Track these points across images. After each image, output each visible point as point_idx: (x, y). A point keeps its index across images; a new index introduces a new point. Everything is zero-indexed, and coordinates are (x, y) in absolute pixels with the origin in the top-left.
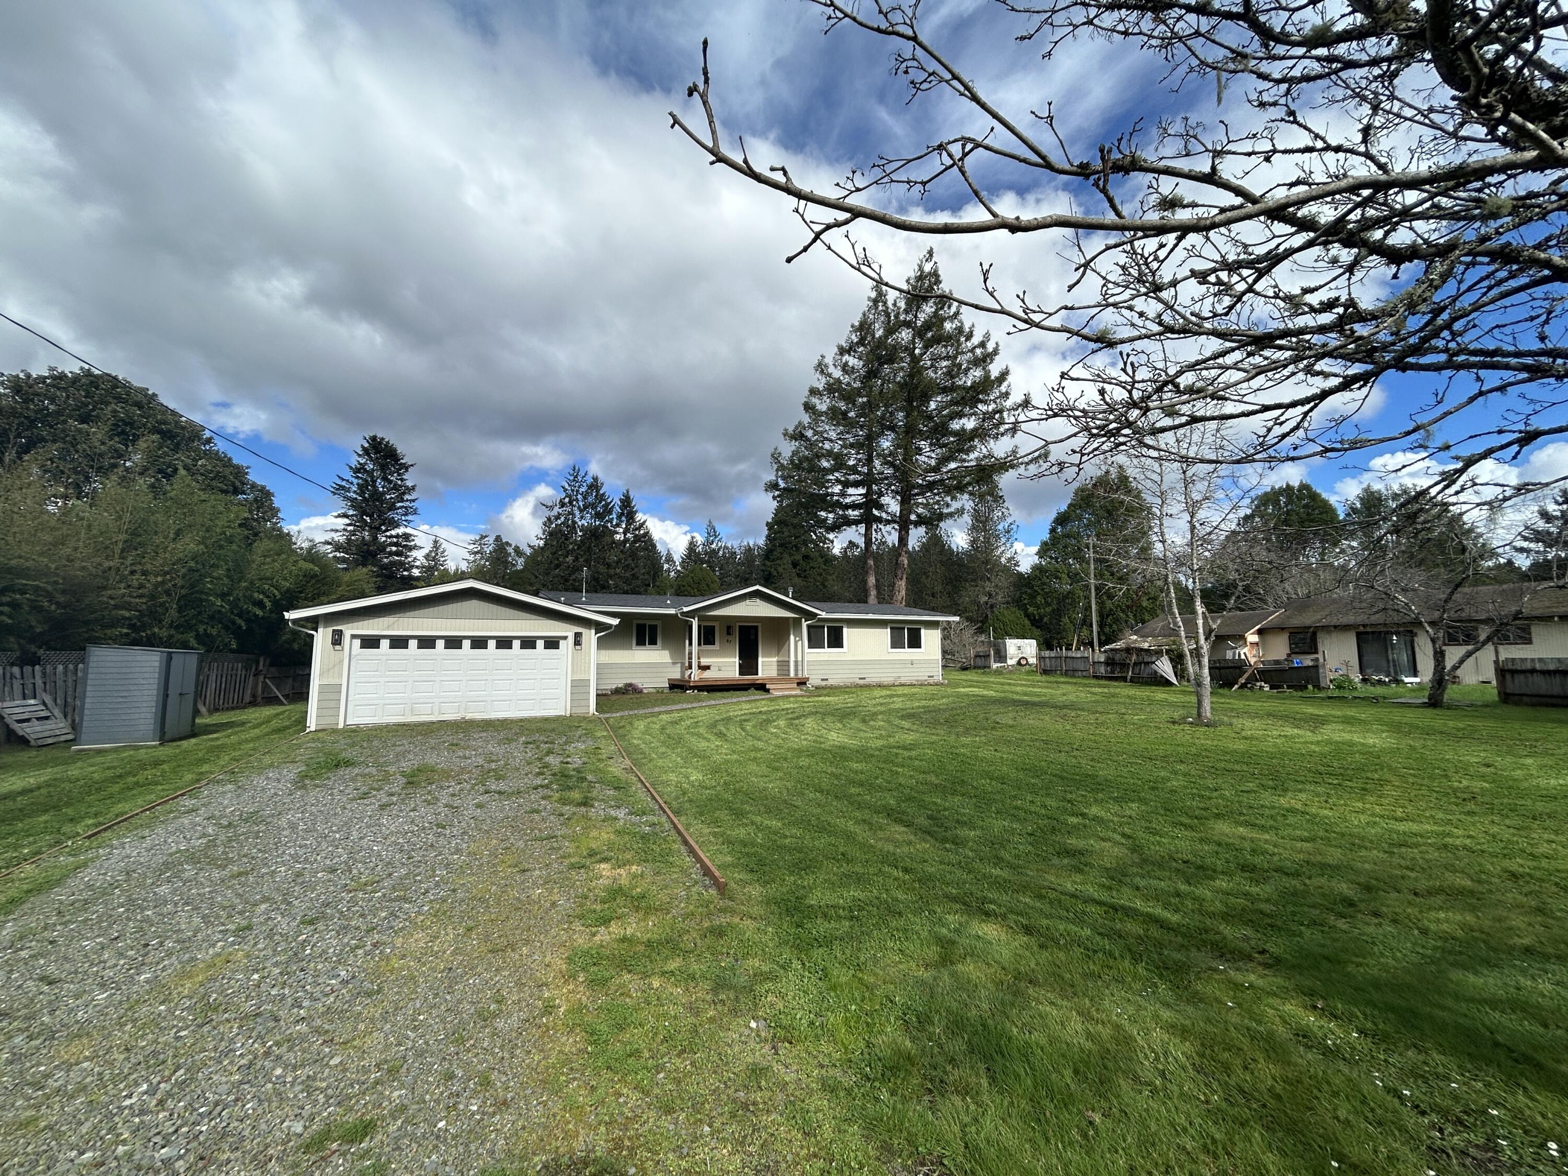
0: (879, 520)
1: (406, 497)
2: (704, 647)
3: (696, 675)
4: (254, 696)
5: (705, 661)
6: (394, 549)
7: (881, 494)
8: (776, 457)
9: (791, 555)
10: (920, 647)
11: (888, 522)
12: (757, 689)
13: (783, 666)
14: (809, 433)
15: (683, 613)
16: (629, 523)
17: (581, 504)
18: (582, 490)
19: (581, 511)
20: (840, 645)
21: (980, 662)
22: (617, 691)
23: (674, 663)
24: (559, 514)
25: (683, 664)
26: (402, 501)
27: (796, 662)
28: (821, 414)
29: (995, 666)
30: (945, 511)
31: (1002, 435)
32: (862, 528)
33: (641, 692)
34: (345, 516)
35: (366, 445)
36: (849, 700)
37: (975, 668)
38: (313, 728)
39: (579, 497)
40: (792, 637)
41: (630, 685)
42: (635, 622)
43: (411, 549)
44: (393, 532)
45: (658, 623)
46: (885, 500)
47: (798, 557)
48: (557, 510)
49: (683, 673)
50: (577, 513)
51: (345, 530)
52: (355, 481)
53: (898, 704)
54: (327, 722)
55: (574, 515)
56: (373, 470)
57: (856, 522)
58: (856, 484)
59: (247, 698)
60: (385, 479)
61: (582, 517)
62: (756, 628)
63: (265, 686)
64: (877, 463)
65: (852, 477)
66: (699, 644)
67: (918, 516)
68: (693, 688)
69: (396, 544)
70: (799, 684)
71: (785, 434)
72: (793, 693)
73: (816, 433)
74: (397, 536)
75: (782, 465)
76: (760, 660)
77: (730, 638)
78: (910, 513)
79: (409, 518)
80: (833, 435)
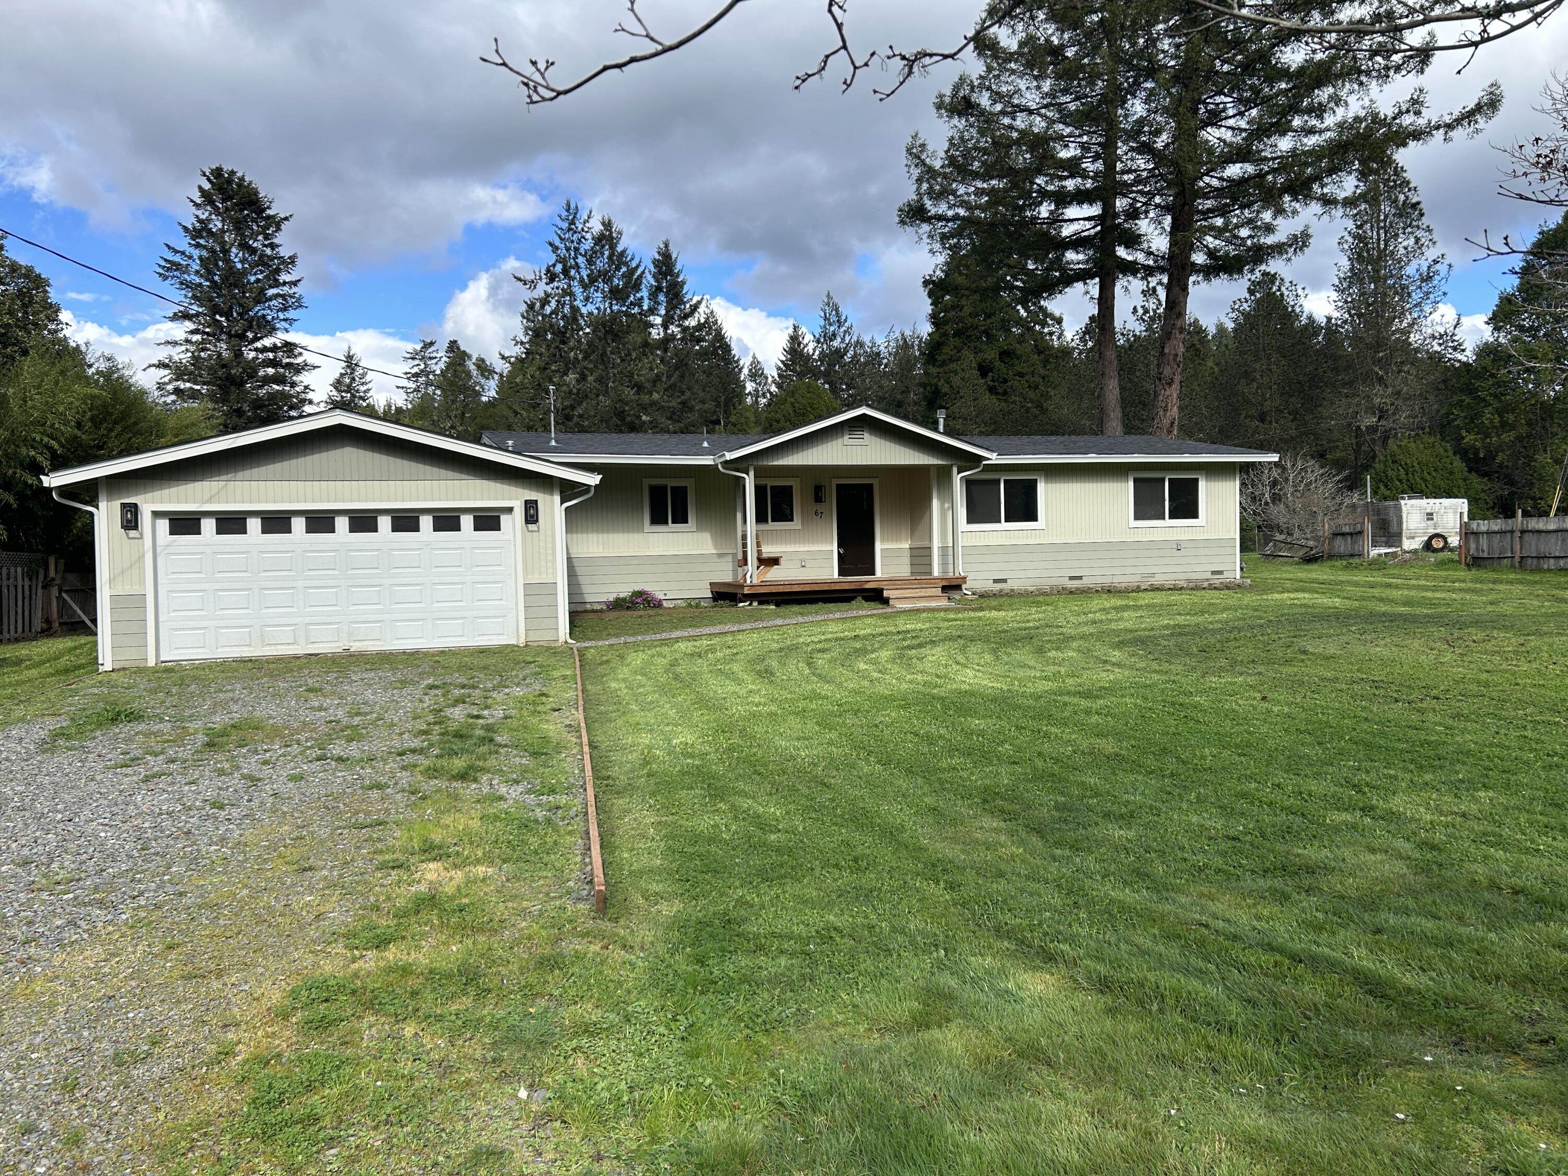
0: (1131, 268)
1: (284, 277)
2: (772, 525)
3: (753, 576)
4: (48, 621)
5: (769, 550)
6: (271, 371)
7: (1133, 214)
8: (916, 153)
9: (977, 351)
10: (1195, 515)
11: (1149, 271)
12: (867, 599)
13: (921, 556)
14: (984, 100)
15: (726, 463)
16: (671, 307)
17: (585, 273)
18: (587, 245)
19: (585, 287)
20: (1030, 514)
21: (1341, 545)
22: (618, 605)
23: (720, 555)
24: (547, 295)
25: (735, 555)
26: (277, 284)
27: (944, 549)
28: (1010, 57)
29: (1374, 552)
30: (1270, 240)
31: (1398, 69)
32: (1094, 286)
33: (658, 604)
34: (186, 316)
35: (207, 186)
36: (1034, 615)
37: (1331, 557)
38: (108, 667)
39: (581, 260)
40: (935, 503)
41: (639, 594)
42: (647, 482)
43: (298, 369)
44: (267, 342)
45: (689, 483)
46: (1144, 226)
47: (991, 354)
48: (542, 288)
49: (735, 571)
50: (578, 290)
51: (187, 341)
52: (196, 253)
53: (1129, 621)
54: (129, 657)
55: (571, 294)
56: (223, 231)
57: (1083, 276)
58: (1081, 197)
59: (38, 625)
60: (244, 246)
61: (587, 299)
62: (870, 487)
63: (63, 604)
64: (1122, 149)
65: (1070, 184)
66: (761, 518)
67: (1211, 254)
68: (751, 597)
69: (274, 363)
70: (945, 589)
71: (939, 106)
72: (933, 604)
73: (997, 96)
74: (274, 349)
75: (930, 170)
76: (879, 546)
77: (820, 507)
78: (1192, 248)
79: (291, 314)
80: (1032, 99)
